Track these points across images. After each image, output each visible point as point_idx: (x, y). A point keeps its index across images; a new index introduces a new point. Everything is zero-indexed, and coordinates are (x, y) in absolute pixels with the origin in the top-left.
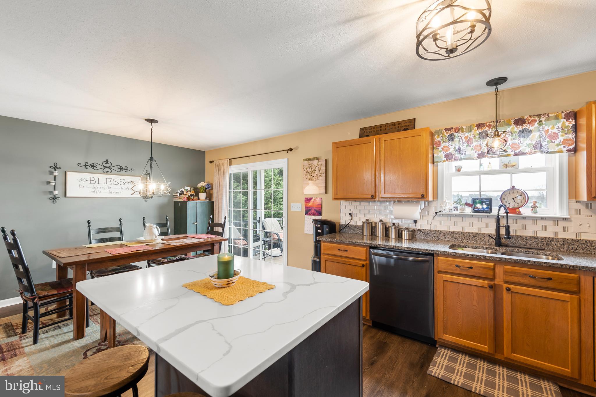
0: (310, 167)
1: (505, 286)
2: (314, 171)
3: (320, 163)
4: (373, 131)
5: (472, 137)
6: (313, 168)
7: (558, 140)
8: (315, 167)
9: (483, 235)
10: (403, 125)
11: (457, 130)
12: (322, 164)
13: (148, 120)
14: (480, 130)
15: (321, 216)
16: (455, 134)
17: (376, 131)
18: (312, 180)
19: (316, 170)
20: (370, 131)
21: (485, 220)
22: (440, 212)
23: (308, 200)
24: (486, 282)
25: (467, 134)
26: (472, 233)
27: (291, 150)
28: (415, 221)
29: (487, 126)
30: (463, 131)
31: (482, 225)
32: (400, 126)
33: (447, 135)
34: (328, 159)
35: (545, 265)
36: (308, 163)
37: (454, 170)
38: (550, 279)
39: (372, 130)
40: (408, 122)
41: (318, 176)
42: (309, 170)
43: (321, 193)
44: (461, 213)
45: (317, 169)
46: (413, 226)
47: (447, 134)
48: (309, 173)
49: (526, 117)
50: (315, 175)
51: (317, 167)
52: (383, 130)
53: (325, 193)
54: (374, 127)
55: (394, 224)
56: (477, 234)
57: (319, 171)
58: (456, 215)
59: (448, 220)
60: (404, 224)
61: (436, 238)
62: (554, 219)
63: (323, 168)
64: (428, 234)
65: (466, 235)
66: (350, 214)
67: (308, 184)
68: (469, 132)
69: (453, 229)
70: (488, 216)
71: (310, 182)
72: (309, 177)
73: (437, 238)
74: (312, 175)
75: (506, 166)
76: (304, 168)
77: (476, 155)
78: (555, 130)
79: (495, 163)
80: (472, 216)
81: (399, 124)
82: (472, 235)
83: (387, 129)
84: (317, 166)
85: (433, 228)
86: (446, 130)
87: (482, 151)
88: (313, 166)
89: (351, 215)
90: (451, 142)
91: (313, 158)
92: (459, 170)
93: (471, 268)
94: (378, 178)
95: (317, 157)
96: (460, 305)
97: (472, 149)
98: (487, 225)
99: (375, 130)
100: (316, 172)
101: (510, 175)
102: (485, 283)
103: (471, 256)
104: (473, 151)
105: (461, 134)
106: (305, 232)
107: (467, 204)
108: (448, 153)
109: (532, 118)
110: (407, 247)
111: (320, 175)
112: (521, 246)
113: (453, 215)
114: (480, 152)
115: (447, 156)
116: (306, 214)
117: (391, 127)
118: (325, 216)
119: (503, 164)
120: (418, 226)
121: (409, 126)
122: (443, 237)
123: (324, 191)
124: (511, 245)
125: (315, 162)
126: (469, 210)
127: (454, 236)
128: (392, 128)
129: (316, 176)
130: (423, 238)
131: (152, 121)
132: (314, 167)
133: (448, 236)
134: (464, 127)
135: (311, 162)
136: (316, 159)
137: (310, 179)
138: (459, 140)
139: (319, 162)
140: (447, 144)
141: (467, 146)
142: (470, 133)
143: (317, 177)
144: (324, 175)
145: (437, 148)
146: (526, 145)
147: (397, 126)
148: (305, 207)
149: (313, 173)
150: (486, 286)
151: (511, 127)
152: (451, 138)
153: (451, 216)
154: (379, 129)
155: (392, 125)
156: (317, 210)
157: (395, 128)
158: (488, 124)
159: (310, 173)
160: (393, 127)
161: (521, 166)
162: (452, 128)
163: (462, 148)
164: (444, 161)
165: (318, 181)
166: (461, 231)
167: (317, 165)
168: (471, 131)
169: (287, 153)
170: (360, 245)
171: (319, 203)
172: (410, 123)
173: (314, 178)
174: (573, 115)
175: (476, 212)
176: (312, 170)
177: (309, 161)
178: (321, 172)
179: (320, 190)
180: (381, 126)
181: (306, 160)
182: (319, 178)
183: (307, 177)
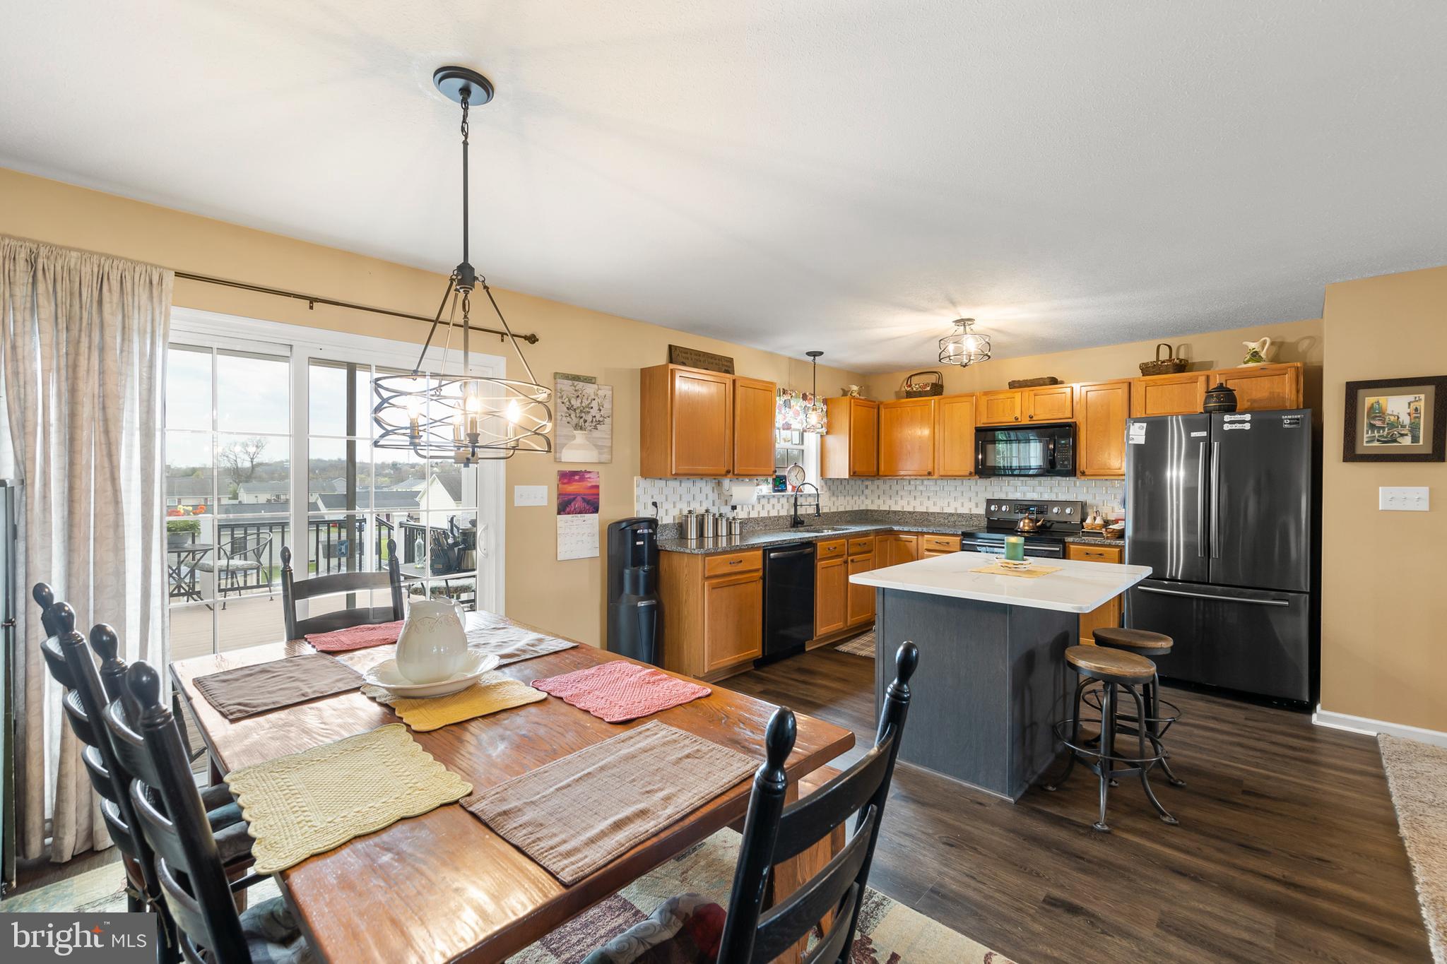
0: (578, 397)
1: (850, 558)
2: (587, 409)
3: (600, 393)
5: (781, 402)
6: (585, 403)
8: (590, 398)
9: (782, 517)
10: (723, 362)
12: (605, 396)
14: (785, 397)
15: (597, 513)
18: (581, 429)
19: (592, 408)
21: (782, 501)
23: (567, 477)
24: (842, 559)
26: (772, 517)
27: (532, 339)
28: (734, 508)
29: (788, 394)
31: (780, 507)
32: (719, 362)
36: (573, 385)
38: (865, 544)
40: (727, 361)
41: (596, 421)
42: (576, 403)
43: (603, 460)
46: (731, 515)
48: (575, 410)
50: (589, 418)
51: (594, 400)
55: (721, 515)
56: (779, 517)
58: (764, 497)
62: (814, 496)
63: (607, 405)
64: (745, 524)
66: (655, 504)
67: (574, 437)
71: (578, 433)
72: (575, 420)
74: (581, 417)
76: (562, 397)
80: (774, 496)
82: (775, 519)
84: (593, 397)
85: (747, 516)
87: (786, 423)
88: (586, 397)
91: (587, 377)
95: (594, 378)
98: (783, 506)
100: (593, 412)
111: (601, 419)
113: (760, 496)
116: (559, 513)
118: (606, 511)
121: (728, 366)
122: (757, 526)
123: (607, 457)
125: (590, 389)
127: (764, 523)
129: (592, 422)
132: (587, 399)
133: (760, 524)
135: (580, 385)
136: (593, 381)
137: (578, 427)
139: (599, 389)
143: (594, 424)
144: (608, 421)
148: (559, 495)
149: (584, 412)
150: (842, 562)
156: (588, 501)
159: (578, 411)
165: (596, 434)
166: (768, 515)
167: (595, 395)
171: (594, 484)
172: (728, 364)
173: (587, 424)
174: (825, 401)
175: (775, 491)
176: (583, 405)
177: (576, 383)
178: (602, 413)
179: (599, 453)
180: (699, 353)
181: (567, 377)
182: (597, 427)
183: (570, 419)
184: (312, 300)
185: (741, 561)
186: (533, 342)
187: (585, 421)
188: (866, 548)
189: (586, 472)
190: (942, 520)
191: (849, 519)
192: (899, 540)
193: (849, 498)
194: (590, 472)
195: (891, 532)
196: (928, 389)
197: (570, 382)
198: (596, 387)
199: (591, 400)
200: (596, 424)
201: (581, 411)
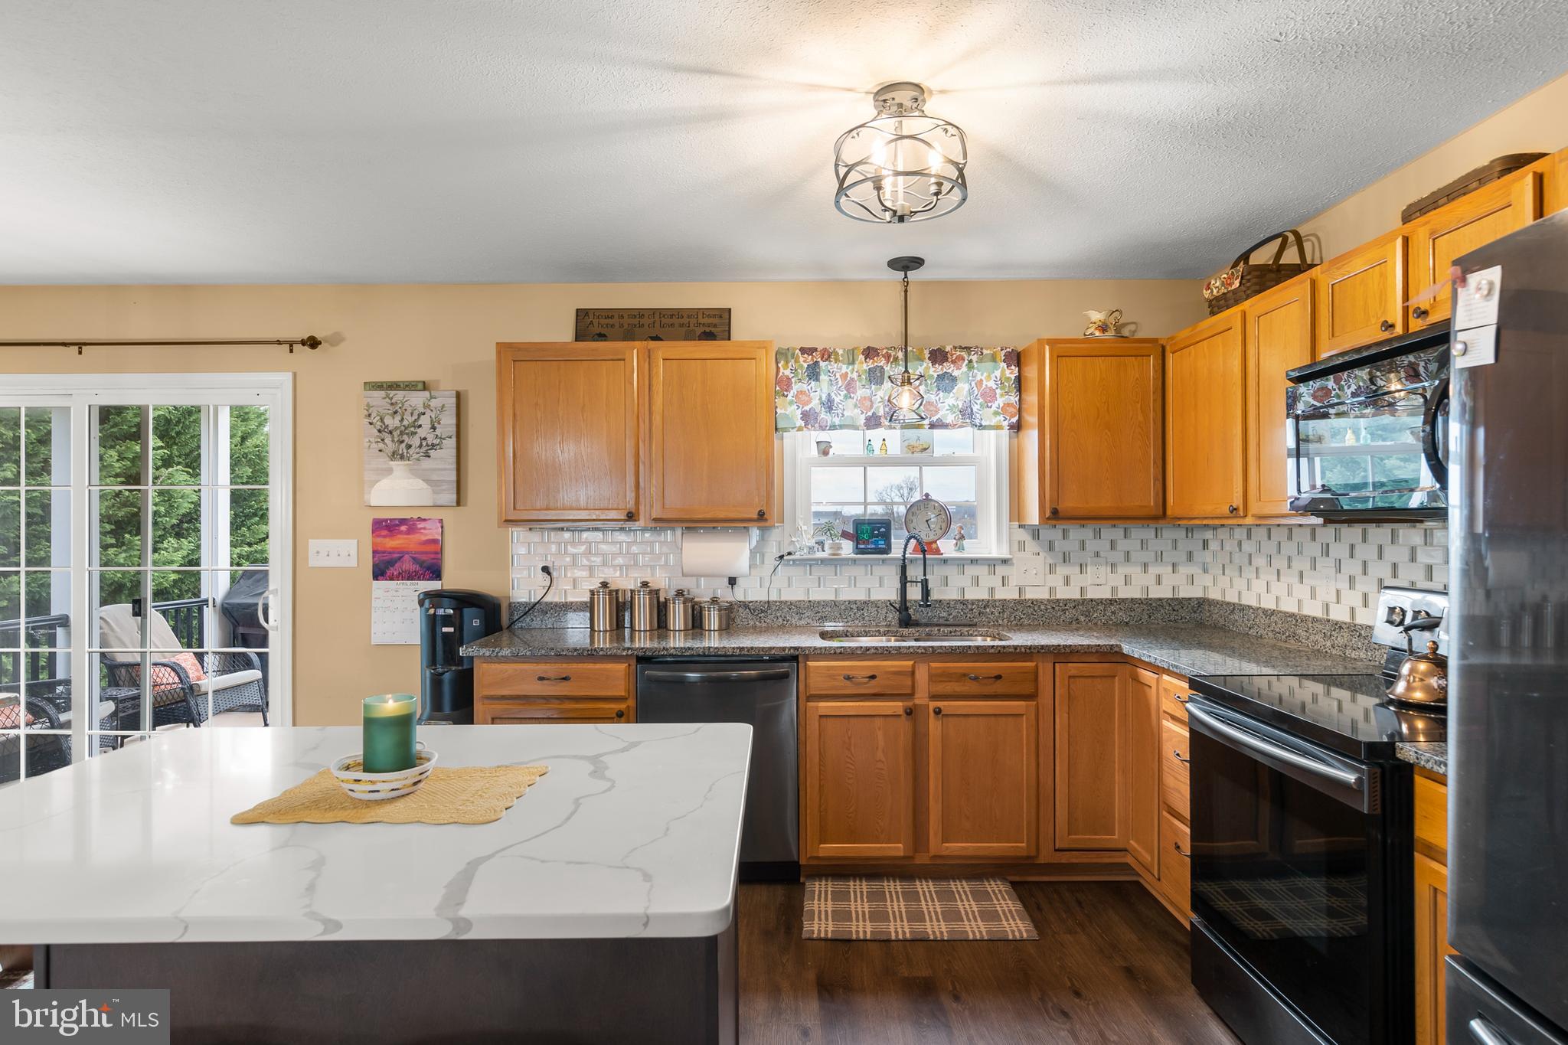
0: (396, 412)
1: (933, 705)
2: (412, 429)
3: (433, 403)
4: (617, 325)
5: (855, 375)
6: (409, 420)
7: (996, 403)
8: (416, 413)
9: (875, 604)
10: (701, 320)
11: (827, 355)
12: (443, 406)
14: (870, 364)
15: (440, 580)
16: (822, 364)
17: (626, 327)
18: (402, 457)
19: (420, 426)
20: (610, 321)
21: (879, 570)
22: (789, 554)
23: (384, 527)
24: (900, 704)
25: (845, 368)
26: (855, 602)
27: (313, 343)
28: (732, 581)
29: (883, 356)
30: (837, 360)
31: (873, 582)
32: (693, 321)
33: (805, 365)
34: (467, 391)
35: (992, 651)
36: (387, 397)
37: (814, 451)
38: (999, 677)
39: (616, 321)
40: (714, 316)
41: (427, 445)
42: (392, 422)
43: (439, 503)
44: (834, 555)
45: (425, 421)
46: (726, 595)
47: (805, 361)
48: (391, 432)
49: (948, 349)
50: (415, 441)
51: (424, 414)
52: (646, 327)
53: (455, 504)
54: (621, 313)
55: (680, 593)
56: (865, 602)
57: (434, 428)
58: (823, 561)
59: (806, 573)
60: (703, 592)
61: (780, 620)
62: (990, 562)
63: (449, 421)
64: (762, 611)
65: (843, 607)
66: (545, 569)
67: (390, 471)
68: (849, 364)
69: (817, 595)
70: (883, 561)
71: (396, 465)
72: (391, 446)
73: (784, 620)
74: (402, 442)
75: (911, 449)
76: (369, 415)
77: (862, 420)
78: (992, 384)
79: (892, 439)
80: (854, 561)
81: (689, 317)
82: (854, 606)
83: (657, 325)
84: (422, 410)
85: (773, 597)
86: (803, 350)
87: (874, 413)
88: (409, 410)
89: (549, 574)
90: (813, 383)
91: (410, 382)
92: (825, 453)
93: (873, 677)
94: (644, 463)
95: (424, 382)
96: (853, 767)
97: (856, 406)
98: (880, 582)
99: (626, 321)
100: (421, 432)
101: (918, 468)
102: (897, 706)
103: (873, 651)
104: (857, 411)
105: (833, 366)
106: (375, 640)
107: (845, 535)
108: (807, 408)
109: (958, 353)
110: (737, 648)
111: (437, 441)
112: (942, 621)
113: (816, 560)
114: (870, 414)
115: (806, 416)
116: (376, 577)
117: (670, 321)
118: (455, 578)
119: (906, 443)
120: (739, 595)
121: (715, 326)
122: (797, 617)
123: (450, 497)
124: (924, 621)
125: (417, 399)
126: (847, 548)
127: (819, 612)
128: (672, 325)
129: (421, 446)
130: (751, 623)
132: (412, 414)
133: (807, 614)
134: (840, 352)
135: (399, 395)
136: (420, 386)
137: (394, 455)
138: (831, 380)
139: (431, 397)
140: (805, 387)
141: (846, 397)
142: (851, 367)
143: (424, 449)
144: (452, 443)
145: (783, 395)
146: (948, 408)
147: (685, 320)
148: (375, 552)
149: (407, 434)
150: (901, 712)
151: (925, 365)
152: (813, 373)
153: (809, 563)
154: (636, 321)
155: (671, 316)
156: (424, 562)
157: (681, 325)
158: (885, 351)
159: (396, 434)
160: (675, 320)
161: (938, 452)
162: (816, 350)
163: (837, 400)
164: (800, 429)
165: (426, 464)
166: (833, 598)
167: (425, 407)
168: (853, 363)
169: (291, 351)
170: (610, 655)
171: (430, 537)
172: (716, 321)
173: (411, 451)
174: (1016, 358)
175: (862, 552)
176: (405, 423)
177: (392, 393)
178: (438, 432)
179: (434, 492)
180: (640, 313)
181: (379, 386)
182: (432, 452)
183: (381, 446)
184: (82, 346)
185: (565, 679)
186: (315, 347)
187: (409, 447)
188: (999, 687)
189: (420, 519)
190: (1319, 637)
191: (1122, 616)
192: (1136, 679)
193: (1134, 571)
194: (425, 520)
195: (1113, 656)
196: (1237, 283)
197: (383, 393)
198: (427, 394)
199: (419, 415)
200: (429, 449)
201: (402, 433)
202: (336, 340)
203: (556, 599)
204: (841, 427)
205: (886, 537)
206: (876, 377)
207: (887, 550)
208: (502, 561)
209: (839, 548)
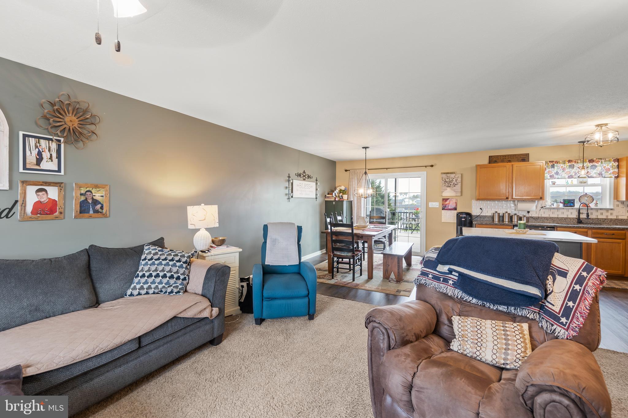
0: (448, 178)
2: (452, 181)
5: (565, 167)
7: (610, 171)
9: (570, 218)
10: (521, 156)
11: (557, 162)
12: (458, 177)
13: (363, 148)
14: (570, 164)
15: (456, 210)
16: (555, 164)
18: (449, 187)
20: (498, 158)
21: (571, 211)
22: (545, 206)
23: (445, 200)
25: (562, 165)
26: (564, 218)
27: (432, 166)
28: (528, 212)
29: (574, 162)
30: (559, 163)
31: (569, 213)
33: (551, 165)
34: (464, 174)
35: (612, 228)
36: (446, 175)
37: (551, 183)
38: (613, 234)
39: (499, 158)
40: (525, 155)
42: (447, 180)
43: (457, 195)
44: (557, 207)
45: (454, 180)
46: (527, 215)
47: (550, 164)
48: (447, 182)
49: (595, 159)
52: (507, 159)
53: (460, 196)
54: (500, 156)
55: (515, 214)
56: (566, 218)
57: (456, 181)
59: (549, 211)
60: (521, 214)
62: (607, 209)
63: (459, 179)
64: (537, 219)
65: (559, 219)
67: (447, 189)
68: (563, 164)
69: (552, 216)
70: (572, 208)
71: (448, 188)
72: (447, 185)
73: (543, 221)
74: (449, 184)
75: (581, 182)
76: (443, 179)
77: (567, 176)
78: (609, 167)
79: (575, 181)
80: (563, 208)
81: (518, 156)
83: (510, 158)
85: (540, 216)
86: (550, 162)
87: (571, 175)
88: (451, 178)
89: (482, 210)
90: (553, 169)
91: (451, 172)
92: (554, 184)
94: (510, 188)
97: (565, 173)
98: (571, 213)
99: (502, 158)
100: (454, 182)
101: (583, 187)
103: (576, 227)
104: (566, 175)
105: (559, 165)
106: (442, 222)
107: (560, 202)
108: (551, 174)
109: (598, 160)
111: (457, 184)
112: (590, 223)
113: (551, 208)
114: (569, 175)
115: (551, 176)
116: (442, 210)
117: (513, 157)
118: (460, 210)
119: (579, 181)
120: (530, 215)
121: (525, 157)
122: (546, 220)
123: (459, 194)
124: (585, 223)
125: (453, 176)
126: (561, 205)
128: (514, 158)
129: (453, 185)
131: (366, 148)
133: (549, 220)
134: (561, 161)
135: (449, 175)
136: (454, 173)
138: (558, 168)
139: (456, 175)
140: (550, 170)
141: (562, 172)
142: (564, 165)
144: (460, 184)
145: (545, 172)
146: (594, 173)
147: (517, 157)
148: (442, 205)
151: (587, 163)
152: (553, 166)
153: (550, 209)
154: (504, 158)
156: (453, 207)
157: (516, 158)
161: (589, 183)
162: (554, 161)
163: (560, 172)
164: (549, 179)
165: (454, 188)
166: (557, 217)
167: (454, 177)
168: (565, 164)
169: (429, 168)
171: (454, 202)
174: (617, 160)
175: (566, 206)
176: (450, 180)
179: (456, 193)
180: (505, 156)
181: (445, 173)
182: (455, 186)
183: (445, 185)
184: (387, 169)
186: (432, 167)
187: (451, 185)
188: (614, 236)
189: (452, 198)
197: (445, 175)
198: (455, 174)
199: (453, 179)
200: (455, 185)
201: (449, 182)
202: (436, 165)
203: (483, 215)
204: (561, 178)
205: (573, 203)
206: (572, 167)
207: (574, 206)
208: (471, 207)
209: (559, 205)
